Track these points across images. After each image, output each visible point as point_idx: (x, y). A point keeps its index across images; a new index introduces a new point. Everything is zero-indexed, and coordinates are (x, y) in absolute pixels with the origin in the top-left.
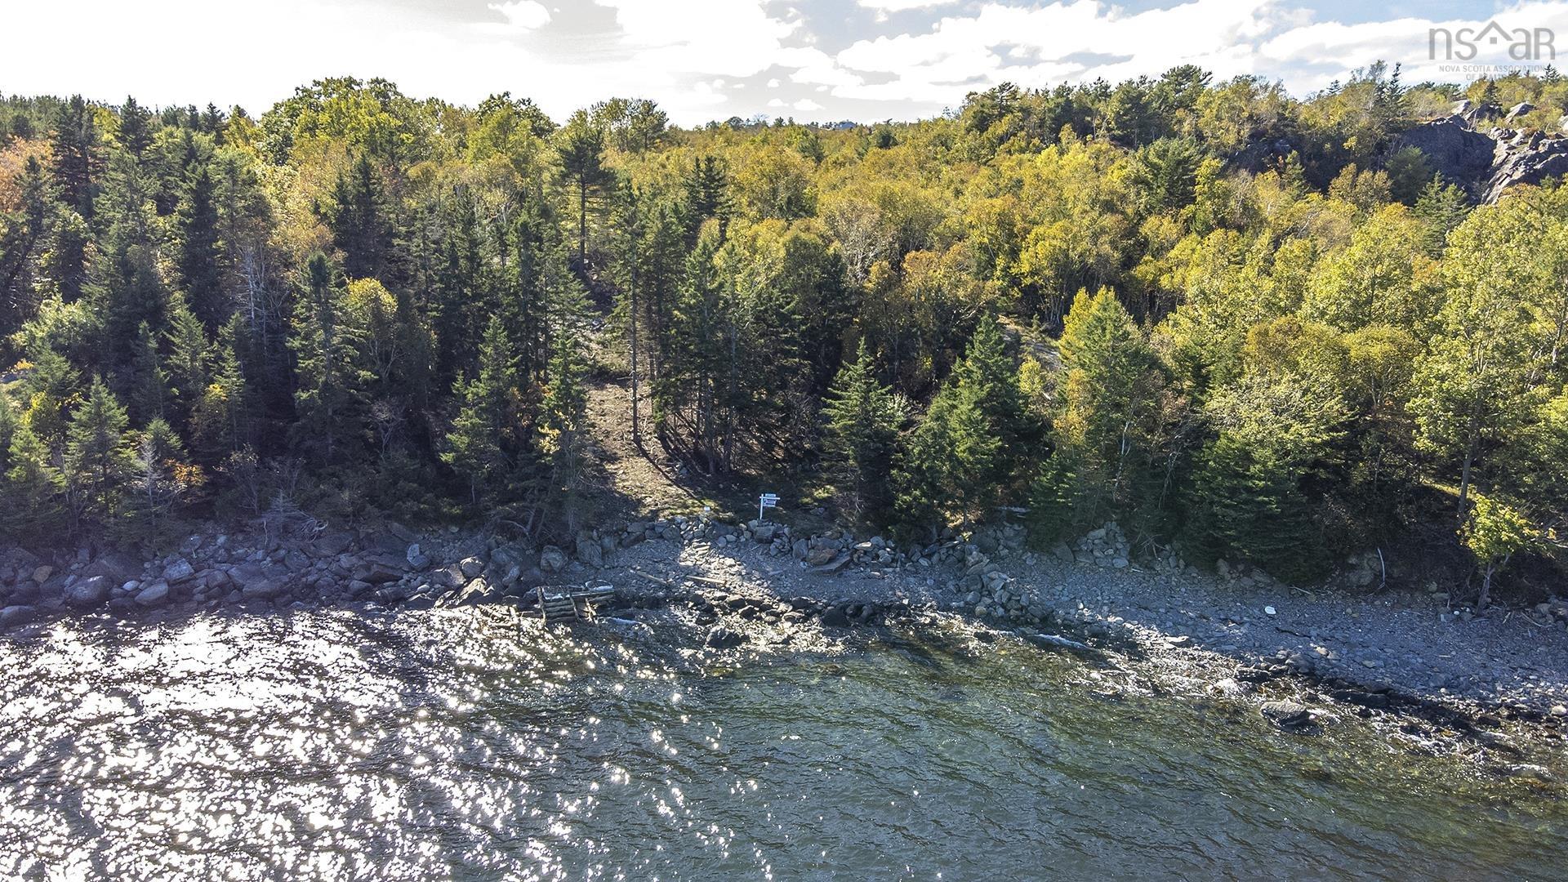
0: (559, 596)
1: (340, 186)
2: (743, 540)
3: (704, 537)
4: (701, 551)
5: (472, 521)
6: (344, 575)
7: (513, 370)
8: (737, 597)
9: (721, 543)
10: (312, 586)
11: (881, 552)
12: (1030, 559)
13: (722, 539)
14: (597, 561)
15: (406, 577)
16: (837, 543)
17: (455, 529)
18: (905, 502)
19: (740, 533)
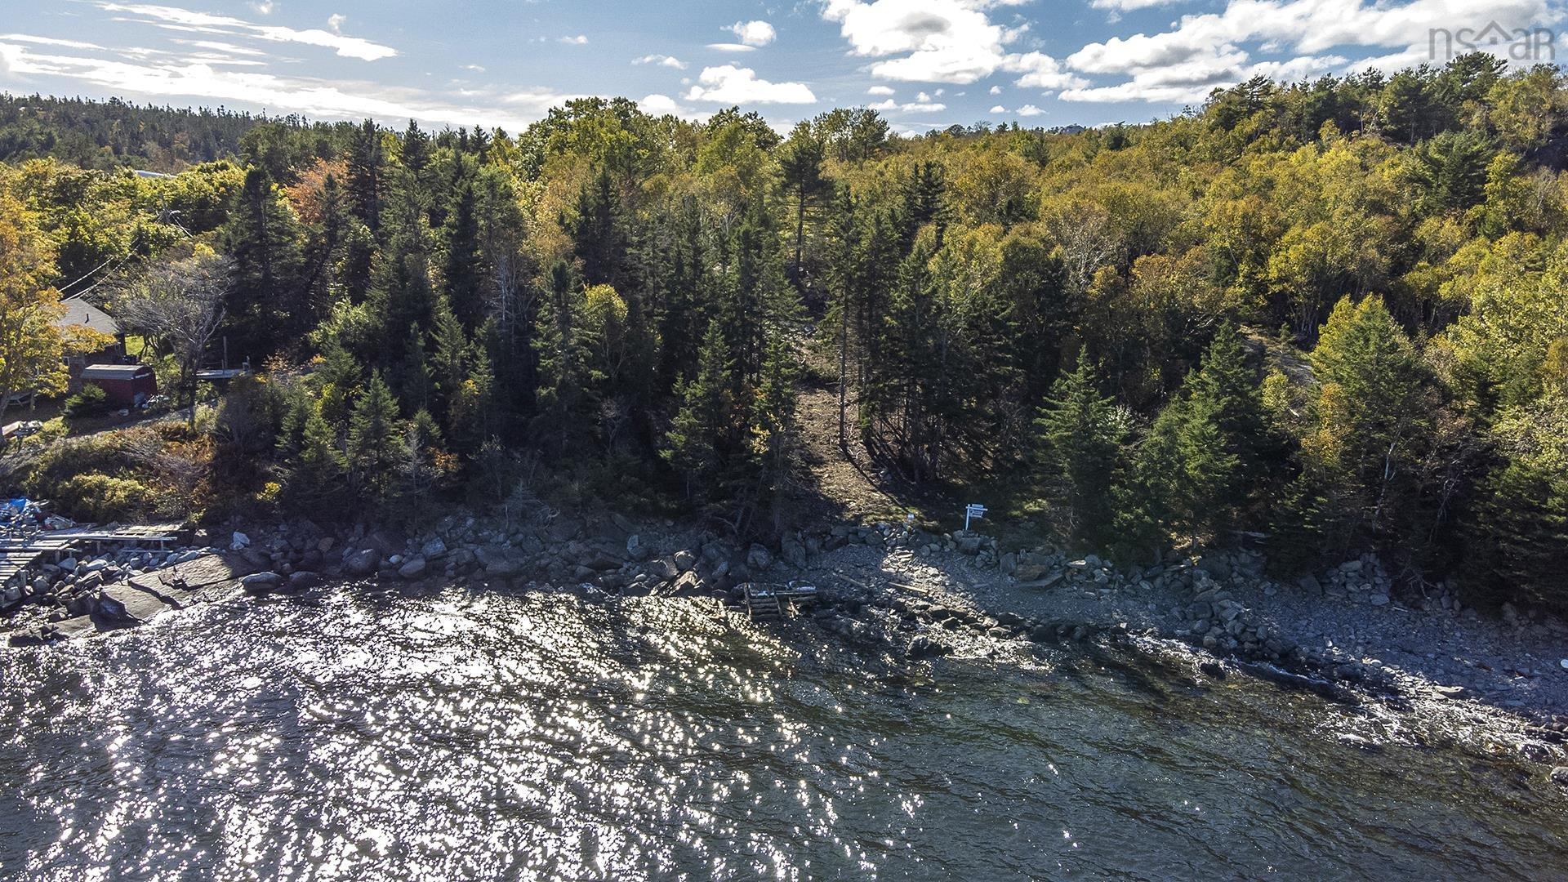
0: (764, 593)
1: (583, 199)
2: (947, 550)
3: (907, 545)
4: (903, 558)
5: (686, 515)
6: (571, 561)
7: (728, 372)
8: (940, 607)
9: (925, 551)
10: (544, 569)
11: (1096, 572)
12: (1268, 589)
13: (925, 547)
14: (800, 562)
15: (626, 566)
16: (1048, 559)
17: (670, 523)
18: (1125, 520)
19: (945, 543)
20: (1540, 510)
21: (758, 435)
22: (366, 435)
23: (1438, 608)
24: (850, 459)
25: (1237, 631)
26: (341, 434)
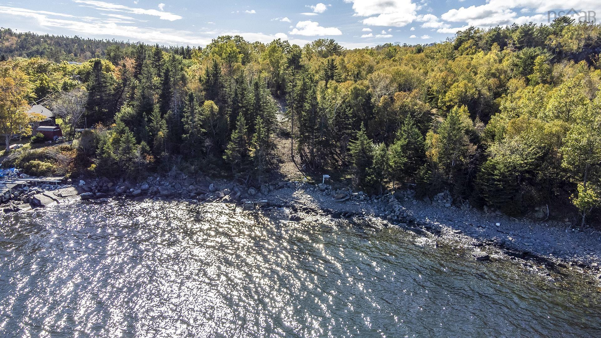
0: (250, 202)
1: (207, 71)
2: (316, 190)
3: (303, 188)
4: (301, 192)
5: (230, 178)
6: (190, 192)
7: (246, 130)
8: (306, 207)
9: (308, 190)
10: (180, 194)
11: (361, 196)
12: (415, 202)
13: (309, 189)
14: (266, 193)
15: (207, 193)
16: (346, 192)
17: (225, 180)
18: (369, 179)
19: (315, 187)
20: (493, 175)
21: (251, 151)
22: (124, 149)
23: (465, 207)
24: (294, 161)
25: (398, 214)
26: (117, 149)
